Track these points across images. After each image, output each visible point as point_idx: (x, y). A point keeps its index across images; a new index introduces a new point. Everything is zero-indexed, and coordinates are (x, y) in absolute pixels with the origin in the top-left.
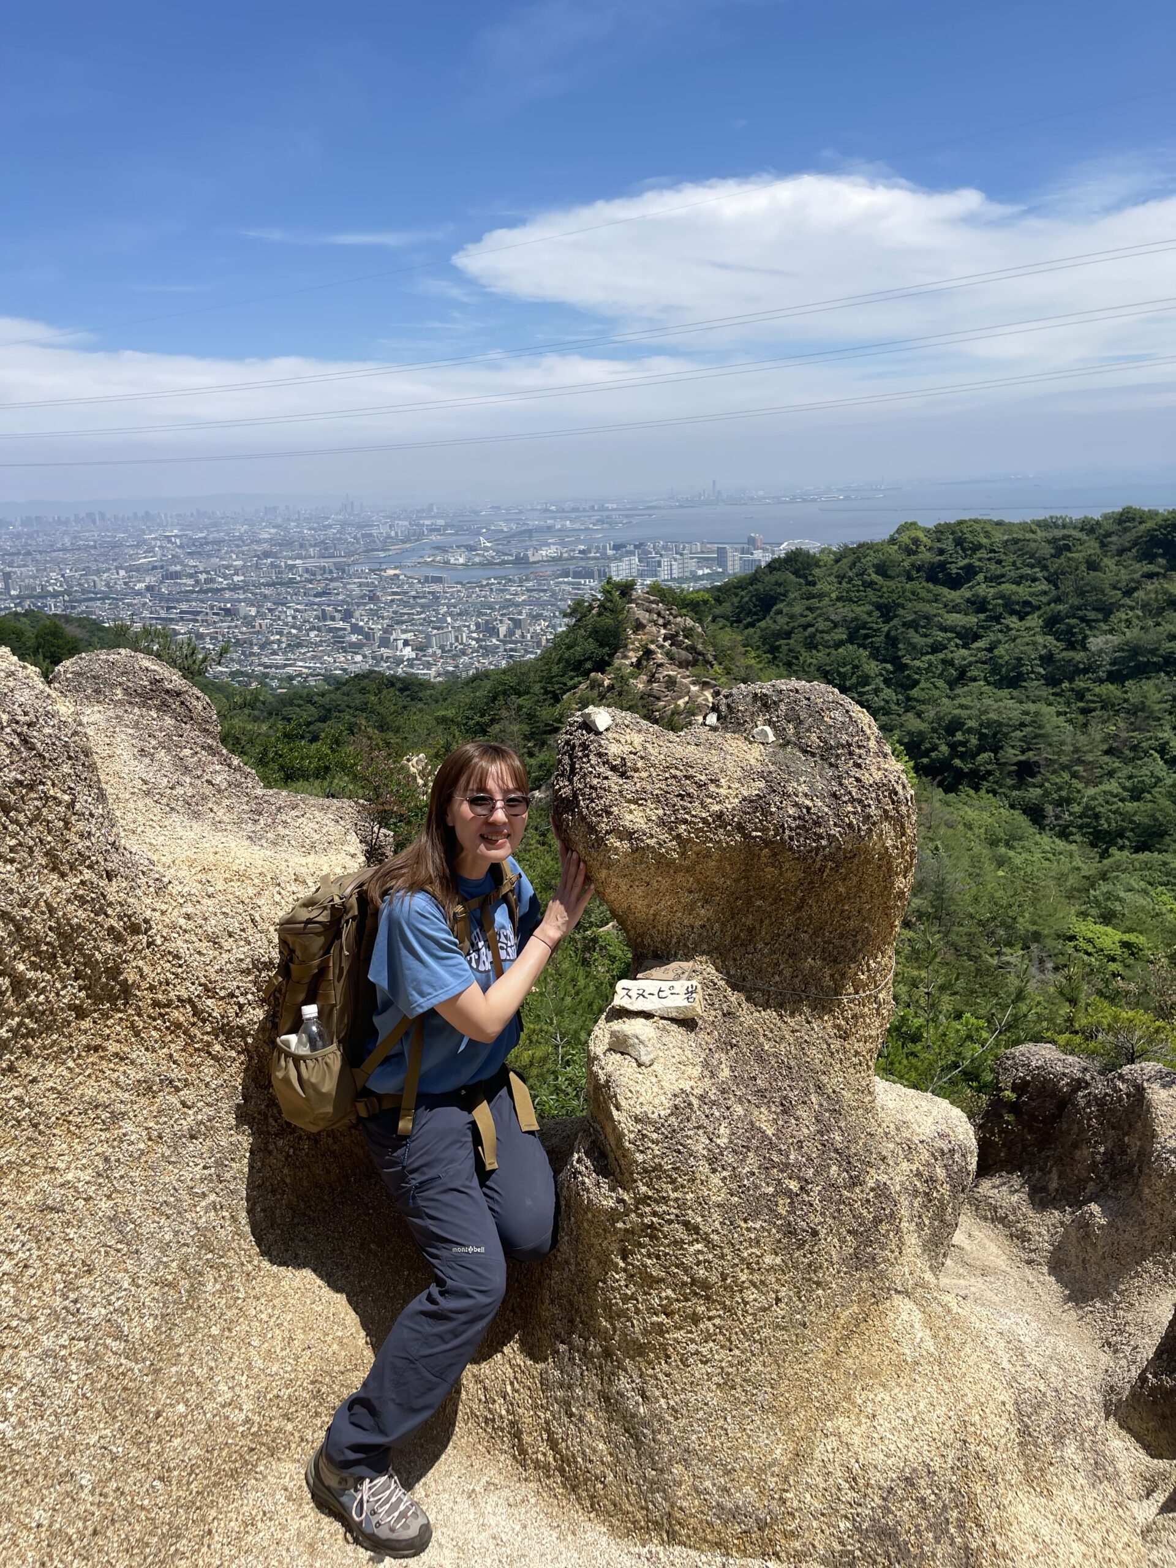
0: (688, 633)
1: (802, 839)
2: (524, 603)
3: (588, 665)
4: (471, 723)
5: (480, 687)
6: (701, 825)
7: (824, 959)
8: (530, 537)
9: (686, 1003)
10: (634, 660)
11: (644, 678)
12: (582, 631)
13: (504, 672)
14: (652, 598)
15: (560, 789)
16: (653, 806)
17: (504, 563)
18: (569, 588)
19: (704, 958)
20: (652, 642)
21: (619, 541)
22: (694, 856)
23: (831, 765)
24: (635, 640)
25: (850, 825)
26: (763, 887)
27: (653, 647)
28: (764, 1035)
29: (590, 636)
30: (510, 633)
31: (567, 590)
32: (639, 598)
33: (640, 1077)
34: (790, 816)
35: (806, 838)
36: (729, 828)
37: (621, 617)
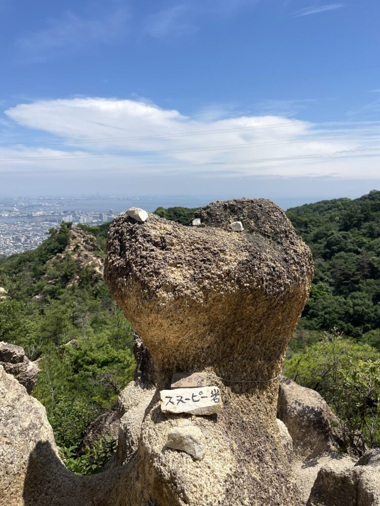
0: (92, 240)
1: (271, 287)
2: (31, 230)
3: (56, 251)
4: (11, 272)
5: (14, 260)
6: (217, 280)
7: (265, 359)
8: (33, 208)
9: (213, 403)
10: (73, 249)
11: (77, 255)
12: (53, 239)
13: (24, 254)
14: (79, 228)
15: (113, 262)
16: (187, 268)
17: (23, 216)
18: (47, 225)
19: (210, 368)
20: (79, 243)
21: (65, 210)
22: (212, 301)
23: (278, 243)
24: (73, 242)
25: (295, 278)
26: (243, 319)
27: (79, 244)
28: (242, 411)
29: (56, 241)
30: (26, 241)
31: (47, 226)
32: (74, 228)
33: (198, 470)
34: (265, 273)
35: (273, 286)
36: (233, 281)
37: (67, 234)
